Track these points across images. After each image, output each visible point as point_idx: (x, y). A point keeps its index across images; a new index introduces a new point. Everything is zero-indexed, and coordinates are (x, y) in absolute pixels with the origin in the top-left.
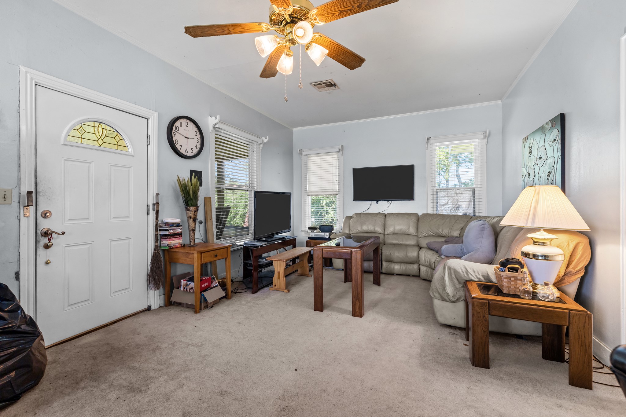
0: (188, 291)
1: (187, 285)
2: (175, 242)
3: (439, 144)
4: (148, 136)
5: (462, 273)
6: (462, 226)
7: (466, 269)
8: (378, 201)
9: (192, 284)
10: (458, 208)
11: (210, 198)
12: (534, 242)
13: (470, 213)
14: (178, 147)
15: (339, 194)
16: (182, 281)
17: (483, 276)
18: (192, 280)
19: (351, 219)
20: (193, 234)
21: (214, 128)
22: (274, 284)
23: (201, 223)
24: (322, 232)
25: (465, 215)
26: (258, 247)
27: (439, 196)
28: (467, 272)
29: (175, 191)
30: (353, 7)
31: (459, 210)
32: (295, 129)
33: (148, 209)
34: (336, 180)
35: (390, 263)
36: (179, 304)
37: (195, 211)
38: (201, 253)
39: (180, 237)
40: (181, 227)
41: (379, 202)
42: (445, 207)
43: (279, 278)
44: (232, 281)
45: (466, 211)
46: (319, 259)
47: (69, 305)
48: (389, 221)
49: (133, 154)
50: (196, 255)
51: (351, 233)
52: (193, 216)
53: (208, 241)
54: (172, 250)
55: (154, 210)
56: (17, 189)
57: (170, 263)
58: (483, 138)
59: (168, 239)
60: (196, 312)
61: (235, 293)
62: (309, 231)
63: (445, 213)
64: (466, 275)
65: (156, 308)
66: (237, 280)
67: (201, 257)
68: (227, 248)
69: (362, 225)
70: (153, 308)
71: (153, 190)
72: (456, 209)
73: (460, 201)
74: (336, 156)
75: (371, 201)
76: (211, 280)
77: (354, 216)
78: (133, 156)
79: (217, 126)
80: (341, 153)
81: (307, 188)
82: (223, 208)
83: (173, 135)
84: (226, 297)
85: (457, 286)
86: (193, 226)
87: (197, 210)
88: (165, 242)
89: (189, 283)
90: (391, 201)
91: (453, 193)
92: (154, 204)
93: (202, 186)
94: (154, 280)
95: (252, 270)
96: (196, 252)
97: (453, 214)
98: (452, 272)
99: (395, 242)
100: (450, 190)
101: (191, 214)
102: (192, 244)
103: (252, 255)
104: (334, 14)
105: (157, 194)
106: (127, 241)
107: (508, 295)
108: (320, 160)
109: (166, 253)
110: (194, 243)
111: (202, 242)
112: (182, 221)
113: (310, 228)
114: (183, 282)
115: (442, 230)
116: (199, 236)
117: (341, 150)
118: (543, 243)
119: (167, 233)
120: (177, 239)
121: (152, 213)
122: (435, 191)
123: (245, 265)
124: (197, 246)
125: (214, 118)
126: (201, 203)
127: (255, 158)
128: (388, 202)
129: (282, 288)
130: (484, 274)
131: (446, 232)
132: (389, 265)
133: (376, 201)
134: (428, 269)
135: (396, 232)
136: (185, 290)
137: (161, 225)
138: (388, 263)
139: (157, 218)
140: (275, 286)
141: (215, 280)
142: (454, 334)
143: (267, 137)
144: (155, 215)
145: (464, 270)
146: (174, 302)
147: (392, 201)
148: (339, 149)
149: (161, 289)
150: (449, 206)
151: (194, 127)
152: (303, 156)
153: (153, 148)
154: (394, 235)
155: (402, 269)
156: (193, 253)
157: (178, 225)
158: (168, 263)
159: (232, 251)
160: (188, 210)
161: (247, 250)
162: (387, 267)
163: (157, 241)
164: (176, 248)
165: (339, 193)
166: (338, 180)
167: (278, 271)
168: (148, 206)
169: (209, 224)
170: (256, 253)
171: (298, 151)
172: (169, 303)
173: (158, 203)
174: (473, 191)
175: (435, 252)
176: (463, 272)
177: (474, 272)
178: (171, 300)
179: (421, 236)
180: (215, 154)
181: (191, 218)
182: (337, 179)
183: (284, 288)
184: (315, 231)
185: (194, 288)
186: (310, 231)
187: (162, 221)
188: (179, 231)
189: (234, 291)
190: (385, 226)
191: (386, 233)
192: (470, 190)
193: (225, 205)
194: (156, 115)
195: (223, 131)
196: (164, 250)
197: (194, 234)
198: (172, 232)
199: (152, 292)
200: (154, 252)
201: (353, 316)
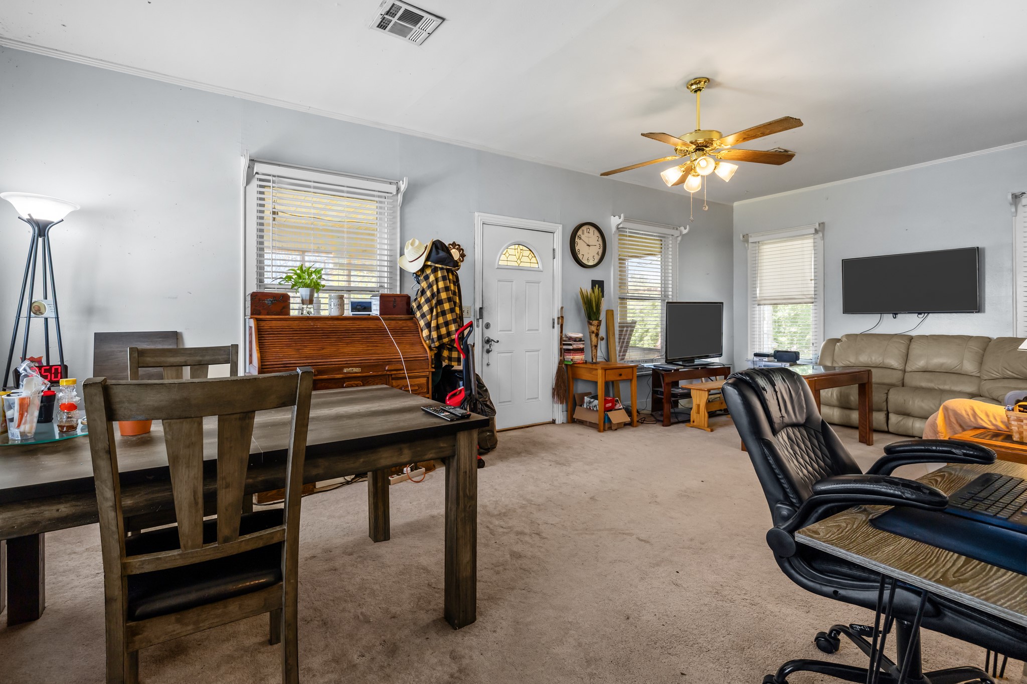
0: (592, 409)
1: (590, 403)
2: (578, 357)
4: (554, 250)
8: (896, 314)
9: (596, 402)
11: (613, 310)
14: (580, 256)
15: (816, 302)
16: (586, 397)
18: (595, 397)
19: (838, 344)
20: (595, 351)
21: (618, 228)
22: (692, 420)
23: (602, 339)
24: (778, 361)
26: (671, 371)
29: (577, 304)
32: (736, 204)
33: (554, 323)
34: (811, 280)
35: (905, 416)
36: (581, 423)
37: (598, 326)
38: (606, 370)
39: (582, 352)
40: (584, 342)
41: (899, 316)
43: (698, 412)
44: (638, 412)
47: (500, 403)
48: (916, 349)
49: (542, 270)
50: (600, 372)
51: (835, 365)
52: (595, 331)
53: (610, 360)
54: (576, 365)
55: (558, 324)
56: (473, 306)
57: (572, 378)
59: (571, 354)
60: (600, 431)
61: (642, 423)
62: (756, 359)
65: (560, 423)
66: (645, 412)
67: (605, 374)
68: (632, 367)
69: (857, 354)
70: (557, 422)
71: (558, 305)
74: (812, 241)
75: (881, 313)
76: (614, 402)
78: (542, 271)
79: (621, 226)
80: (820, 234)
81: (756, 294)
82: (627, 323)
83: (576, 245)
84: (630, 424)
86: (596, 342)
87: (600, 325)
88: (569, 357)
89: (592, 400)
90: (926, 315)
92: (558, 318)
93: (603, 297)
94: (558, 395)
95: (663, 398)
96: (600, 368)
98: (951, 414)
99: (924, 384)
101: (594, 328)
102: (594, 361)
103: (663, 381)
105: (562, 308)
106: (537, 353)
108: (779, 249)
109: (569, 367)
110: (596, 360)
111: (604, 360)
112: (584, 336)
113: (756, 355)
114: (586, 399)
116: (601, 354)
117: (820, 229)
119: (571, 347)
120: (579, 354)
121: (557, 327)
123: (654, 392)
124: (599, 363)
125: (617, 217)
126: (603, 317)
127: (670, 257)
128: (919, 316)
129: (703, 425)
132: (901, 420)
133: (892, 313)
135: (930, 368)
136: (589, 407)
137: (564, 339)
138: (900, 418)
139: (561, 332)
140: (694, 422)
141: (618, 403)
143: (688, 227)
144: (560, 329)
146: (577, 419)
147: (928, 313)
148: (816, 229)
149: (564, 405)
151: (596, 232)
152: (749, 244)
153: (558, 262)
154: (926, 373)
156: (597, 369)
157: (580, 340)
158: (571, 379)
159: (639, 377)
160: (591, 324)
161: (656, 374)
162: (899, 422)
163: (561, 356)
164: (579, 363)
165: (816, 300)
166: (815, 280)
167: (698, 403)
168: (553, 320)
169: (611, 340)
170: (668, 380)
171: (741, 237)
172: (572, 420)
173: (562, 317)
178: (574, 417)
179: (986, 377)
180: (618, 259)
181: (593, 332)
182: (813, 278)
183: (706, 425)
184: (766, 359)
185: (597, 406)
186: (758, 359)
187: (566, 335)
188: (582, 346)
189: (640, 421)
190: (906, 357)
191: (908, 369)
193: (629, 319)
194: (560, 227)
195: (627, 230)
196: (567, 365)
197: (597, 350)
198: (575, 346)
199: (556, 406)
200: (558, 366)
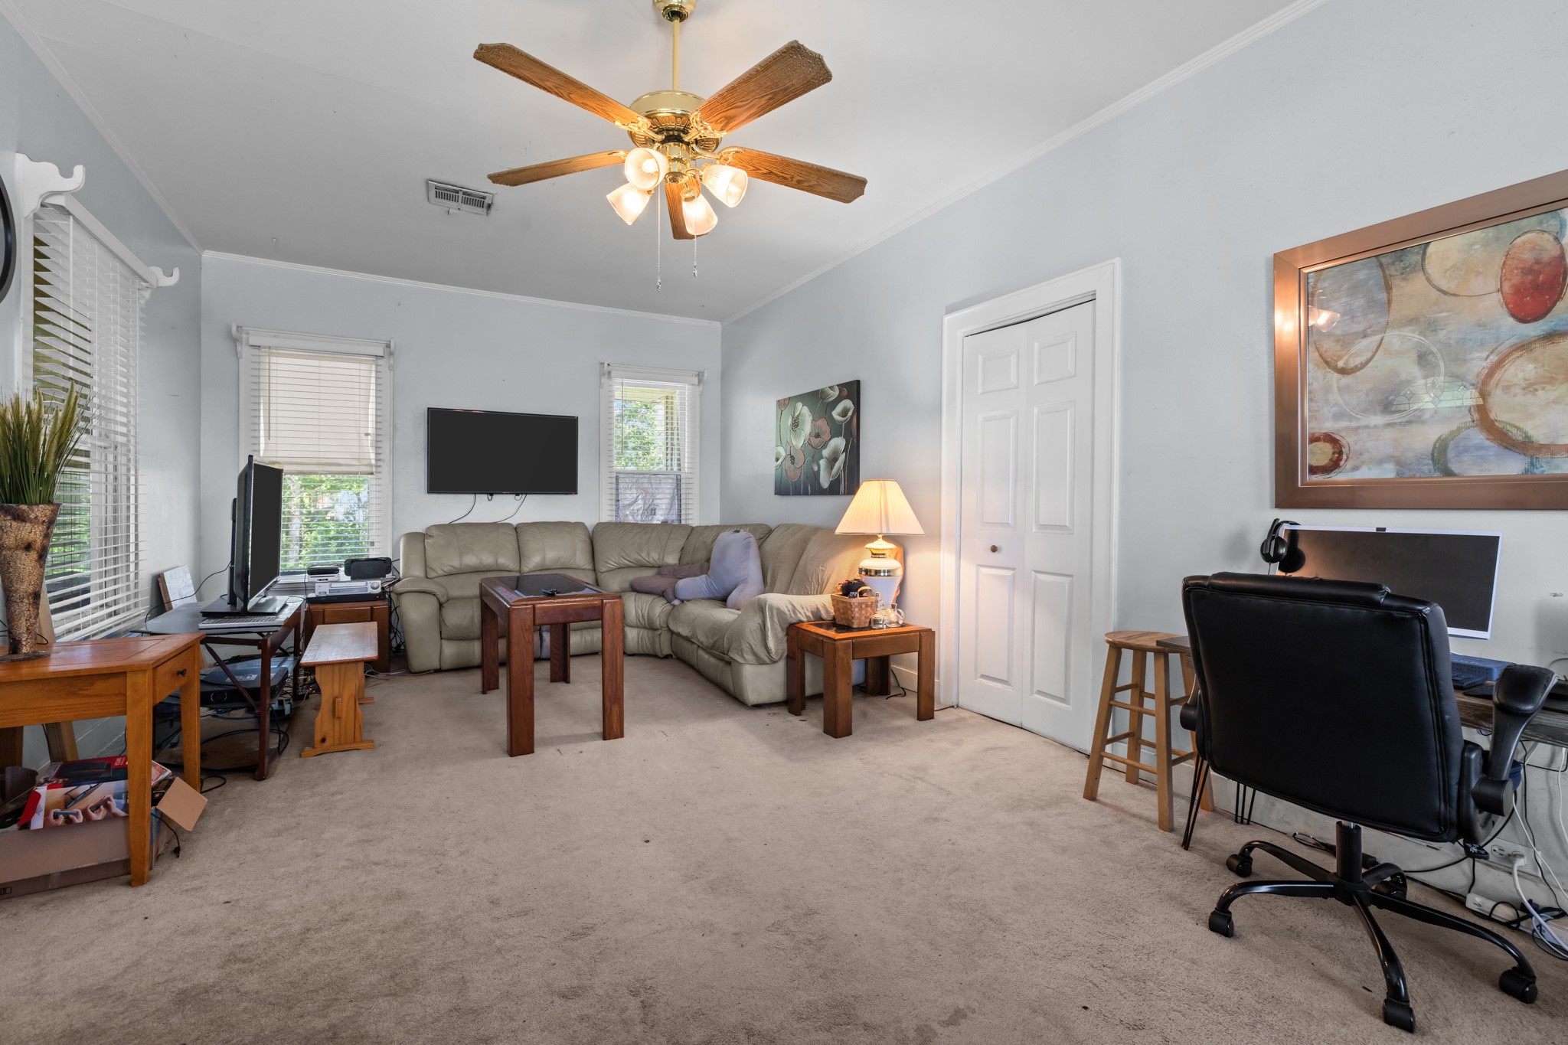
0: (80, 820)
1: (71, 800)
3: (625, 381)
5: (787, 613)
6: (681, 543)
7: (793, 606)
8: (492, 495)
10: (653, 512)
12: (873, 554)
13: (673, 521)
15: (379, 472)
16: (41, 790)
17: (812, 612)
19: (428, 541)
21: (42, 205)
22: (319, 737)
24: (353, 579)
25: (665, 523)
27: (621, 486)
28: (794, 609)
30: (792, 178)
31: (655, 514)
32: (206, 255)
34: (367, 434)
37: (50, 522)
38: (155, 669)
41: (495, 497)
42: (632, 508)
43: (336, 715)
45: (666, 517)
46: (527, 630)
48: (529, 543)
50: (139, 679)
52: (39, 541)
58: (697, 383)
62: (312, 579)
63: (630, 519)
64: (793, 615)
67: (154, 680)
68: (195, 644)
69: (461, 555)
72: (650, 513)
73: (658, 497)
74: (371, 367)
75: (473, 494)
77: (435, 532)
80: (387, 361)
81: (259, 451)
85: (779, 635)
86: (38, 581)
89: (89, 787)
90: (524, 496)
91: (646, 481)
96: (142, 667)
97: (645, 522)
98: (775, 613)
100: (641, 476)
101: (34, 532)
104: (759, 169)
107: (859, 629)
114: (48, 794)
115: (648, 555)
118: (883, 554)
122: (614, 475)
125: (50, 166)
128: (518, 498)
129: (350, 739)
130: (814, 610)
131: (654, 557)
133: (487, 494)
134: (642, 631)
135: (547, 565)
136: (62, 821)
140: (323, 740)
142: (774, 714)
143: (176, 272)
145: (790, 607)
147: (527, 494)
148: (386, 350)
150: (640, 507)
152: (245, 347)
155: (586, 642)
160: (16, 519)
165: (378, 470)
166: (374, 433)
167: (336, 695)
171: (234, 328)
174: (677, 479)
175: (655, 596)
176: (789, 611)
177: (803, 608)
179: (604, 569)
181: (28, 547)
183: (358, 738)
184: (330, 578)
185: (115, 802)
186: (316, 579)
190: (520, 556)
191: (525, 569)
192: (672, 476)
201: (604, 740)
